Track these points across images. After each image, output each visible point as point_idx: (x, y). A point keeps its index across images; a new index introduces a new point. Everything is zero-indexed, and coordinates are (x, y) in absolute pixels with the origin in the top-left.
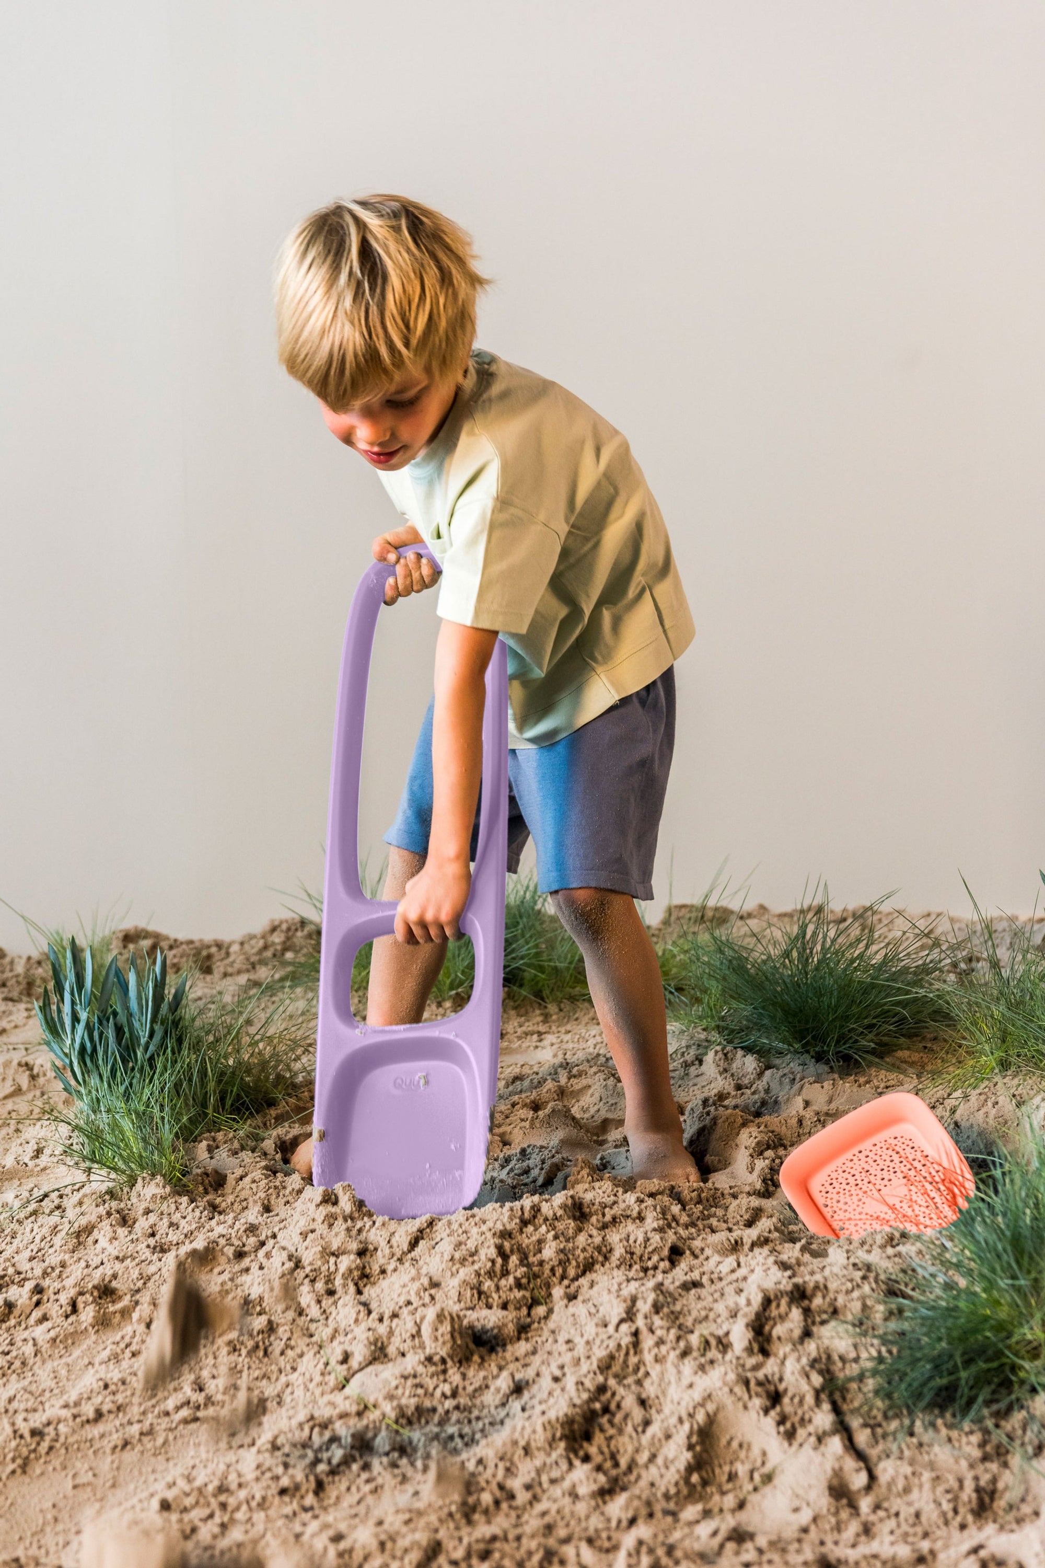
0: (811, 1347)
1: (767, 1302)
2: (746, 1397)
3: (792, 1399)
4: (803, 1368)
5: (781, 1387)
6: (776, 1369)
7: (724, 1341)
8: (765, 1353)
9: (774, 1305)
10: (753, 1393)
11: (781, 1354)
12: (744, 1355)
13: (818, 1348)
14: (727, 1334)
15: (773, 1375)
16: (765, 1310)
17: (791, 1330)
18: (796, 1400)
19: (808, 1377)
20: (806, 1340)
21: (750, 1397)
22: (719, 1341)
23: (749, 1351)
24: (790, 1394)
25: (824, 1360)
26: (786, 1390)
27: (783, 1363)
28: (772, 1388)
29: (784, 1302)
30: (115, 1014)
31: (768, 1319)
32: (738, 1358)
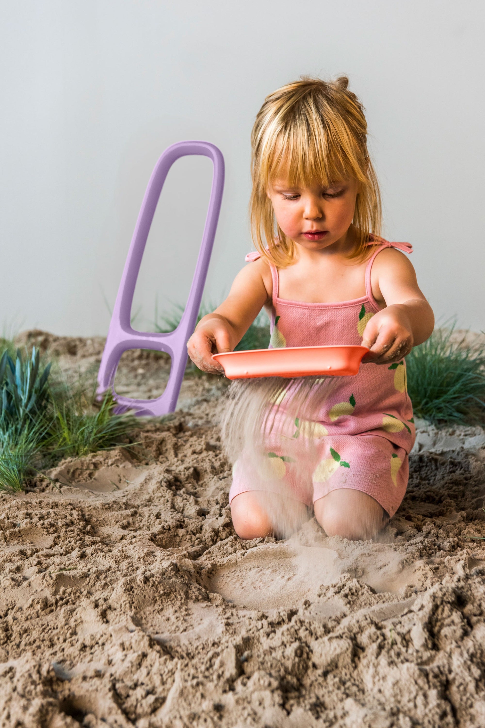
0: (469, 643)
1: (436, 608)
2: (426, 687)
3: (458, 687)
4: (465, 662)
5: (451, 677)
6: (446, 662)
7: (407, 637)
8: (436, 647)
9: (440, 610)
10: (431, 684)
11: (448, 649)
12: (422, 649)
13: (474, 645)
14: (409, 632)
15: (444, 667)
16: (434, 614)
17: (455, 631)
18: (462, 688)
19: (469, 669)
20: (465, 638)
21: (429, 687)
22: (404, 638)
23: (425, 646)
24: (457, 683)
25: (478, 655)
26: (454, 679)
27: (450, 656)
28: (444, 678)
29: (447, 608)
30: (7, 384)
31: (437, 620)
32: (417, 651)
